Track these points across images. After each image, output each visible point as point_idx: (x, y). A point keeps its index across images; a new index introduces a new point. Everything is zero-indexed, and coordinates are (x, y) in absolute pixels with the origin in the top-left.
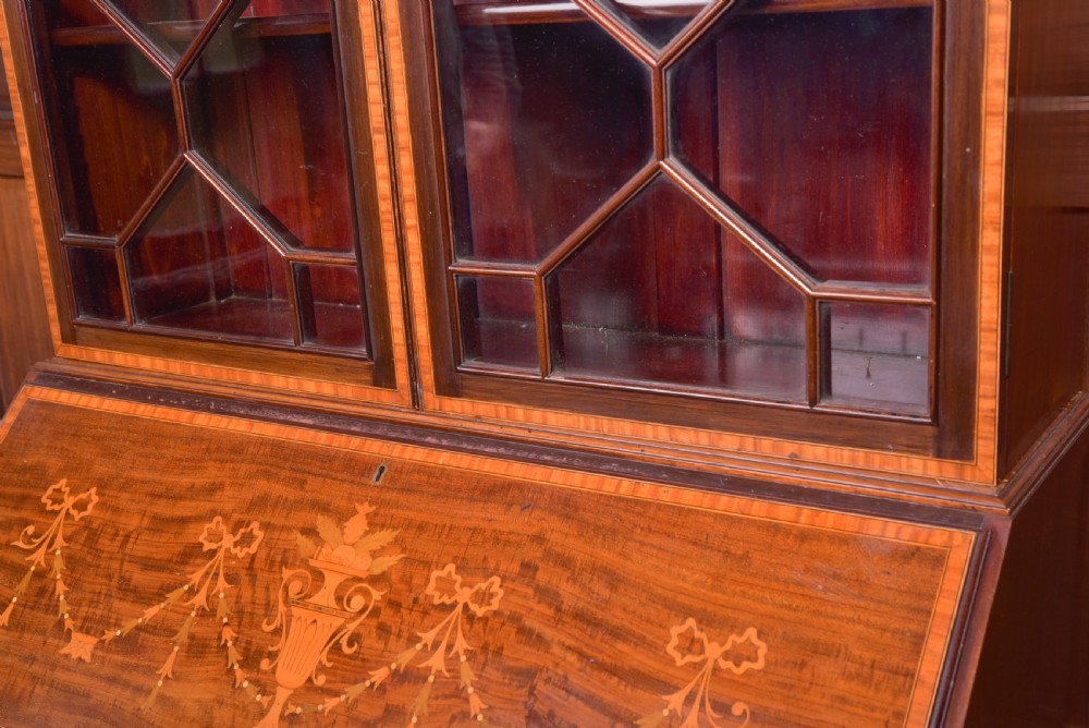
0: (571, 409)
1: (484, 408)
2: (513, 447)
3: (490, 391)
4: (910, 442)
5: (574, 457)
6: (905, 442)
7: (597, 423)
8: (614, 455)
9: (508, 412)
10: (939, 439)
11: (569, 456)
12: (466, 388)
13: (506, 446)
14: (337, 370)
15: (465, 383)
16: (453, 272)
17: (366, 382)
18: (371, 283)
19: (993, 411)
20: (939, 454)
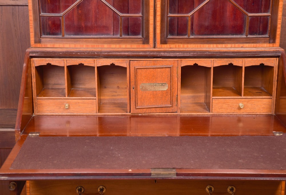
0: (194, 44)
1: (172, 46)
2: (183, 52)
3: (175, 42)
4: (264, 41)
5: (198, 52)
6: (263, 41)
7: (200, 46)
8: (207, 51)
9: (178, 46)
10: (270, 40)
11: (197, 52)
12: (169, 42)
13: (181, 52)
14: (132, 41)
15: (168, 41)
16: (168, 16)
17: (141, 44)
18: (145, 20)
19: (279, 34)
20: (270, 43)
